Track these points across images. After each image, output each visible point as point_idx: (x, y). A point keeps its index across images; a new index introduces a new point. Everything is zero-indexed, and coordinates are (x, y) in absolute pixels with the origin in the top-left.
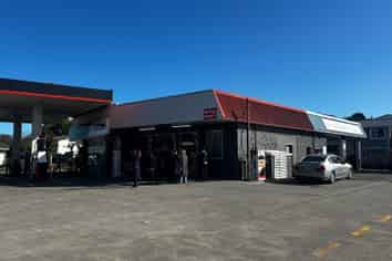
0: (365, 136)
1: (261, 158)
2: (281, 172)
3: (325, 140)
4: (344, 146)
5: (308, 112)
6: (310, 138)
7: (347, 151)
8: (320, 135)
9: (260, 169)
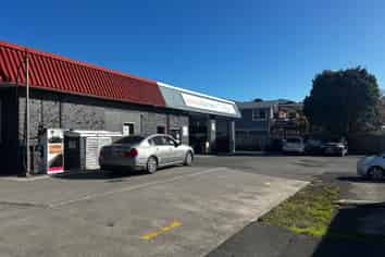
0: (239, 116)
1: (55, 140)
2: (92, 162)
3: (187, 119)
4: (213, 127)
5: (159, 83)
6: (164, 116)
7: (217, 133)
8: (178, 113)
9: (51, 157)
